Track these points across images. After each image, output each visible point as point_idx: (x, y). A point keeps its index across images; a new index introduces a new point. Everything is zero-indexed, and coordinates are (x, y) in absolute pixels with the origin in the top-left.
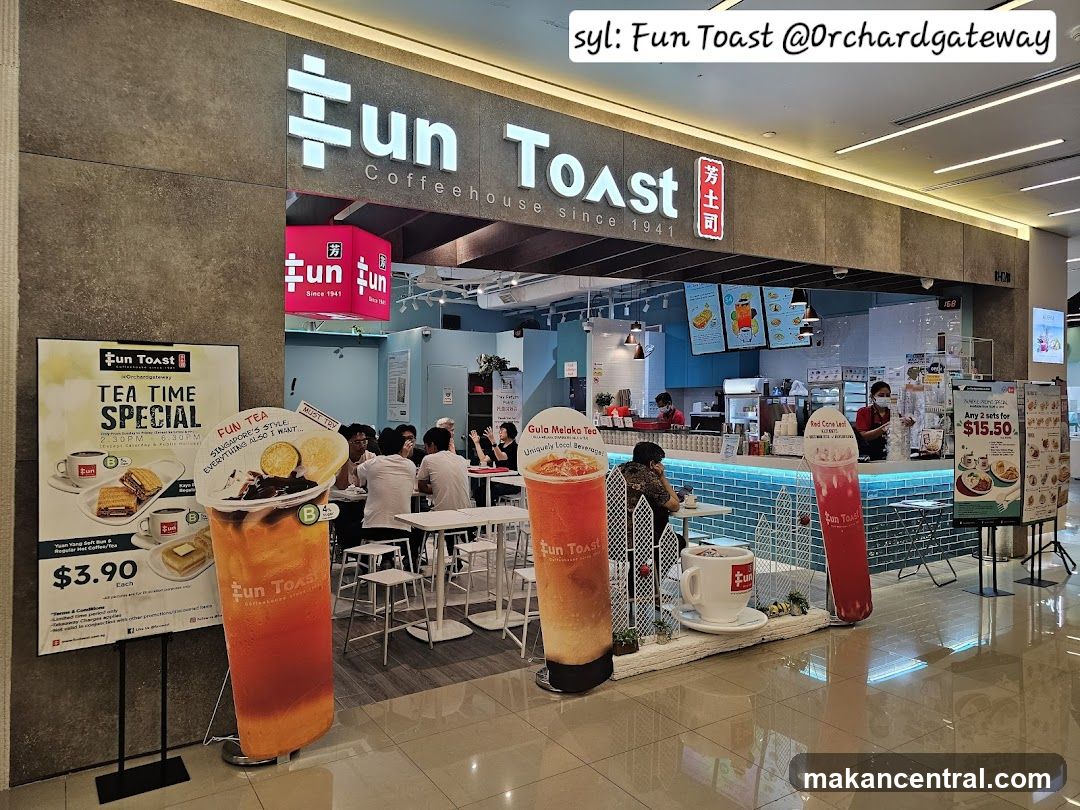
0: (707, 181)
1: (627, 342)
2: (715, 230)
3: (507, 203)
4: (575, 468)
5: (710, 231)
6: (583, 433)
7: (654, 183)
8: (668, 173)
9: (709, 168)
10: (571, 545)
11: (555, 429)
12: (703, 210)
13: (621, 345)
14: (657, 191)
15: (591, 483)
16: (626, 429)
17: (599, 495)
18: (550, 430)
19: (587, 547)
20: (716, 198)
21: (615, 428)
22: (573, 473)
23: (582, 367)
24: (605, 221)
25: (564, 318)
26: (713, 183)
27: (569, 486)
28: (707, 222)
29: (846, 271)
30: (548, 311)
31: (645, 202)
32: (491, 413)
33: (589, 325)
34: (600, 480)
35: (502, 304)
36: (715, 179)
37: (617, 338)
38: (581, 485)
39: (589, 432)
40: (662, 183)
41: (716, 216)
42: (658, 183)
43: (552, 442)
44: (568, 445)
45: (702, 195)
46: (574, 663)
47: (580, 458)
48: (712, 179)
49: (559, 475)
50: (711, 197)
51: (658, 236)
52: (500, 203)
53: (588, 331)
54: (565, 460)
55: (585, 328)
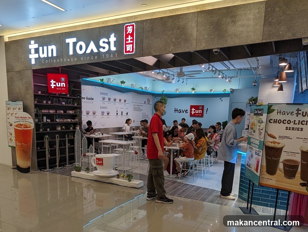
2: (131, 50)
4: (25, 126)
5: (129, 52)
6: (28, 118)
8: (112, 36)
9: (128, 28)
10: (23, 144)
11: (21, 117)
12: (126, 44)
14: (108, 43)
15: (29, 130)
17: (30, 133)
18: (20, 117)
19: (26, 144)
20: (132, 38)
22: (25, 128)
26: (130, 33)
27: (24, 131)
31: (104, 48)
34: (31, 130)
36: (131, 31)
38: (26, 131)
39: (29, 118)
40: (110, 40)
41: (131, 45)
43: (20, 120)
44: (24, 121)
45: (126, 39)
46: (22, 167)
47: (26, 124)
48: (130, 31)
49: (21, 128)
50: (129, 38)
51: (112, 58)
54: (23, 124)
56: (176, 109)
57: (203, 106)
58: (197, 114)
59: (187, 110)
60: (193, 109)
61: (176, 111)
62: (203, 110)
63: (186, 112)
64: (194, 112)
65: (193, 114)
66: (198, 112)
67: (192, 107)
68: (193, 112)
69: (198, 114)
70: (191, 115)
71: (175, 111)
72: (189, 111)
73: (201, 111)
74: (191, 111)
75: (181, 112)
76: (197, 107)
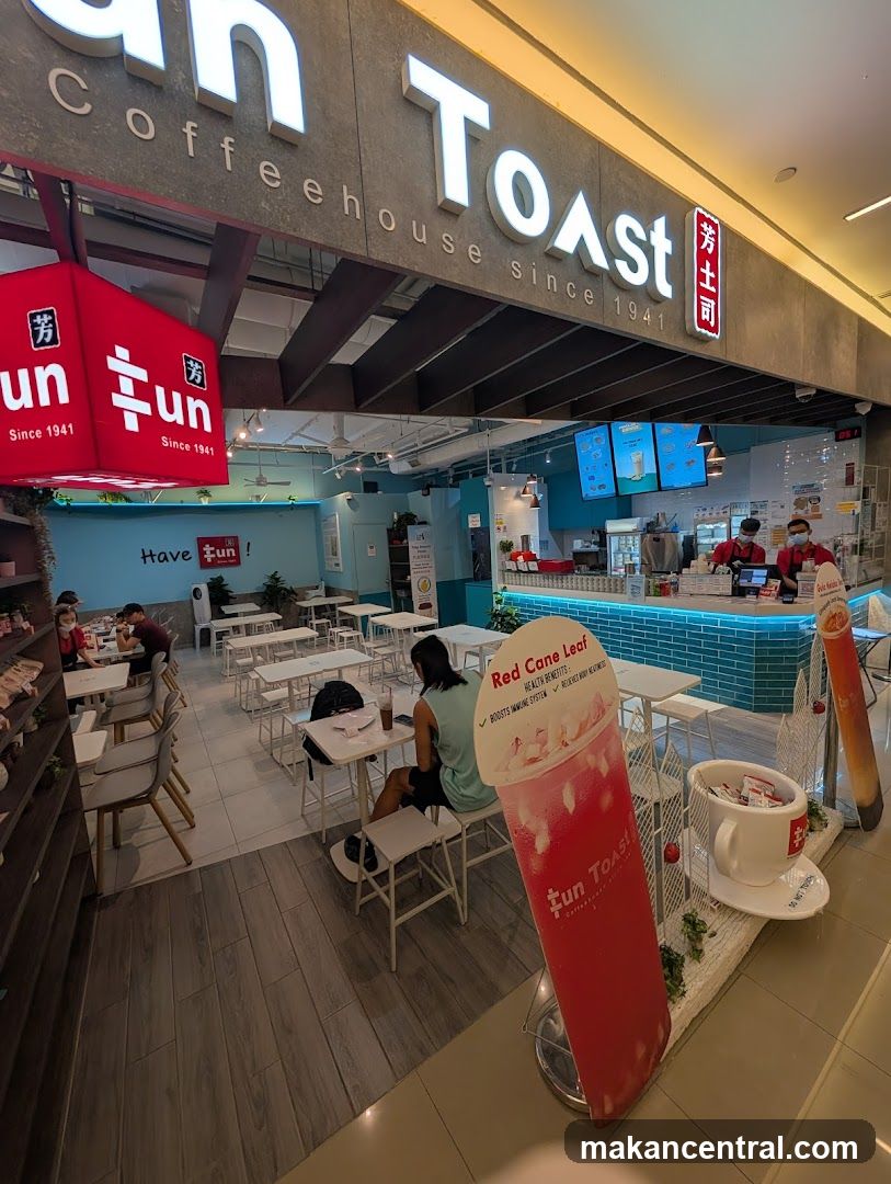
0: (703, 247)
1: (524, 493)
2: (712, 323)
3: (420, 234)
5: (707, 325)
7: (643, 237)
8: (660, 224)
9: (705, 225)
12: (700, 291)
13: (518, 496)
14: (649, 251)
16: (530, 572)
20: (713, 275)
21: (519, 571)
23: (485, 518)
24: (579, 291)
25: (471, 476)
26: (710, 251)
28: (704, 309)
29: (814, 392)
30: (447, 472)
31: (634, 267)
32: (408, 561)
33: (491, 480)
35: (410, 468)
36: (712, 247)
37: (513, 491)
40: (654, 239)
41: (713, 303)
42: (648, 236)
45: (699, 270)
48: (709, 245)
50: (709, 274)
51: (645, 325)
52: (407, 233)
53: (489, 486)
55: (487, 483)
56: (147, 553)
57: (236, 539)
58: (222, 559)
59: (188, 553)
60: (208, 548)
61: (148, 559)
62: (237, 548)
63: (187, 557)
64: (213, 556)
65: (209, 560)
66: (224, 555)
67: (202, 542)
68: (209, 557)
69: (226, 558)
70: (204, 564)
71: (144, 557)
72: (194, 553)
73: (233, 551)
74: (202, 553)
75: (166, 558)
76: (219, 543)
